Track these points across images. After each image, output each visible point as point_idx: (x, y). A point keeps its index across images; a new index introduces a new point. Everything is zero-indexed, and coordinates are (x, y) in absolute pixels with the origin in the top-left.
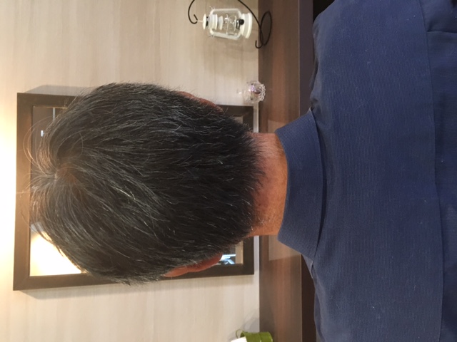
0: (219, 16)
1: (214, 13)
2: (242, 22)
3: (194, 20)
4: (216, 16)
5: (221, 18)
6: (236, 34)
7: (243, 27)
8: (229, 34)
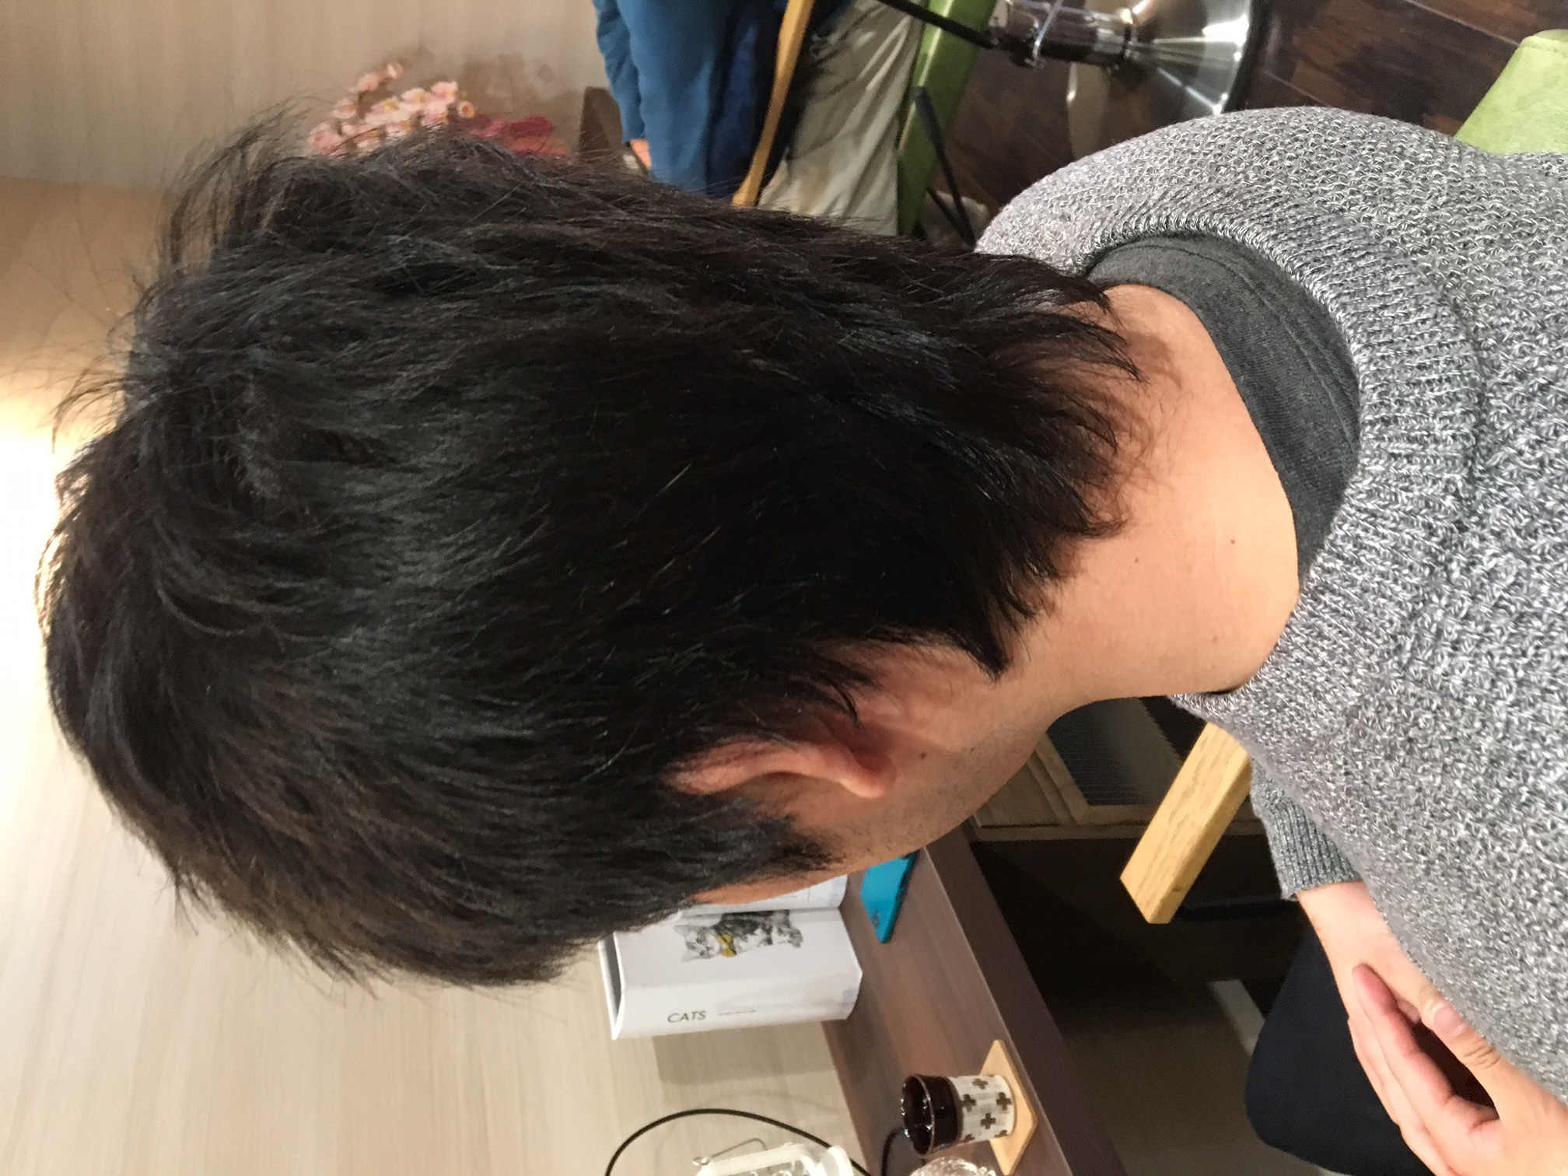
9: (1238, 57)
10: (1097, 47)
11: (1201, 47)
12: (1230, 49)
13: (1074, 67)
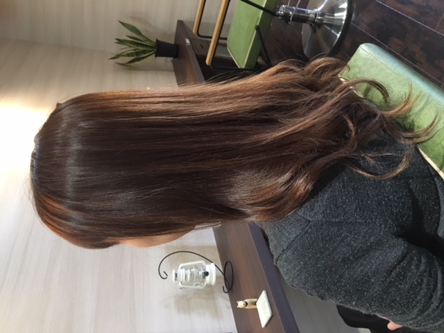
0: (186, 269)
1: (182, 268)
2: (206, 274)
3: (164, 276)
4: (184, 270)
5: (189, 271)
6: (202, 284)
7: (208, 278)
8: (197, 285)
9: (344, 22)
10: (309, 19)
11: (334, 19)
12: (342, 20)
13: (304, 24)
